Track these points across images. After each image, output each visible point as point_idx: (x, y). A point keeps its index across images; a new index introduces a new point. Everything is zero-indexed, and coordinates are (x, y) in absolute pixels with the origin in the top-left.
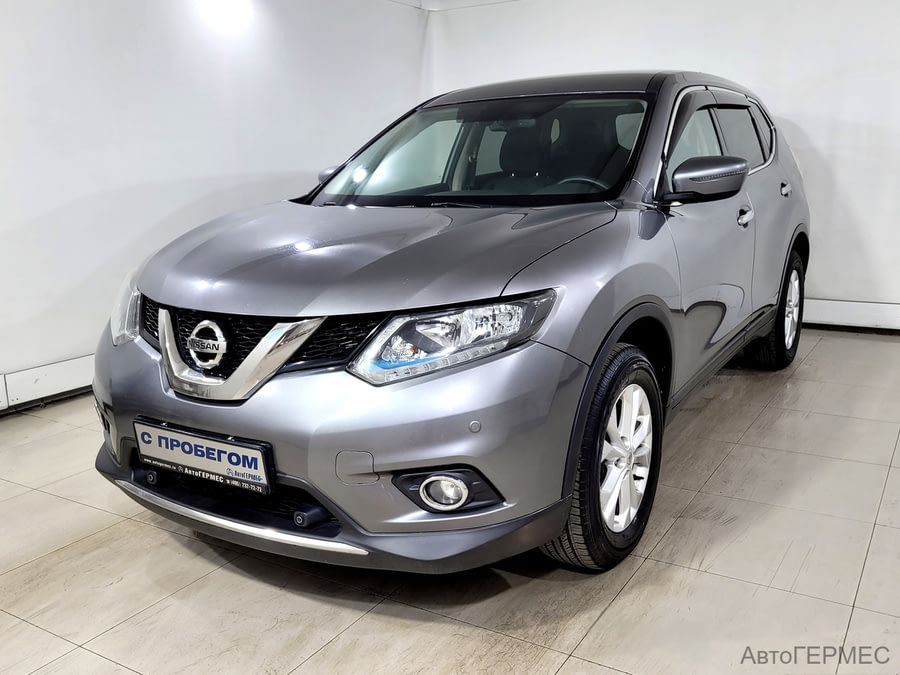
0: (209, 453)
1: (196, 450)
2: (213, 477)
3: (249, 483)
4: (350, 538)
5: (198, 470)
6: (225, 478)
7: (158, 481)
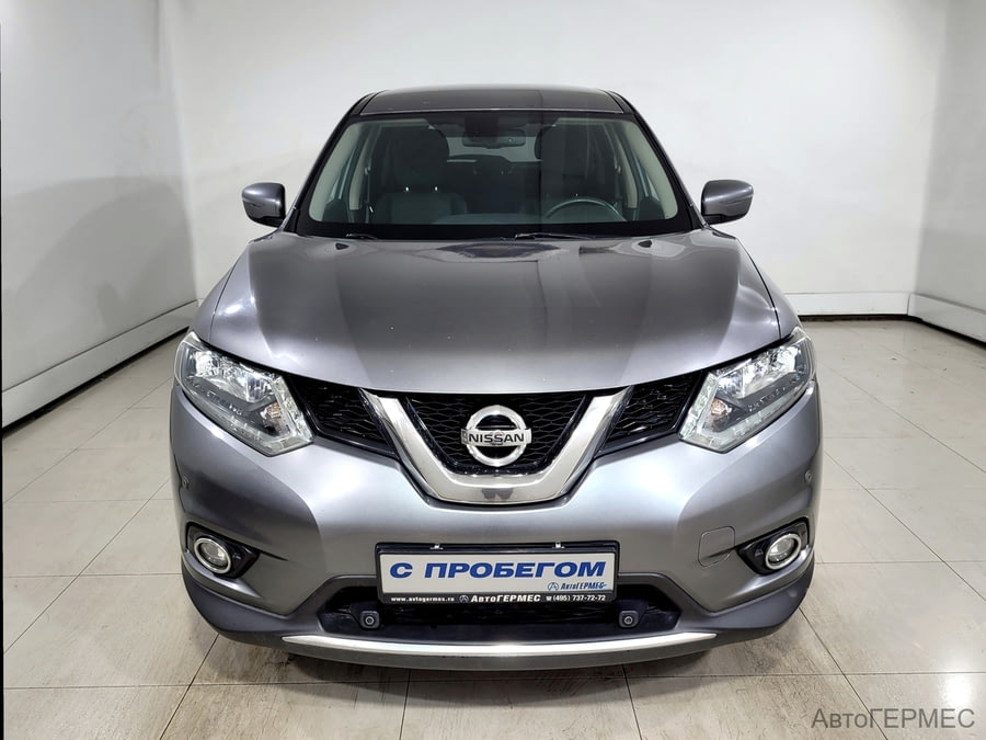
0: (522, 571)
1: (499, 571)
2: (521, 599)
3: (586, 594)
4: (690, 624)
5: (496, 595)
6: (543, 595)
7: (381, 623)
